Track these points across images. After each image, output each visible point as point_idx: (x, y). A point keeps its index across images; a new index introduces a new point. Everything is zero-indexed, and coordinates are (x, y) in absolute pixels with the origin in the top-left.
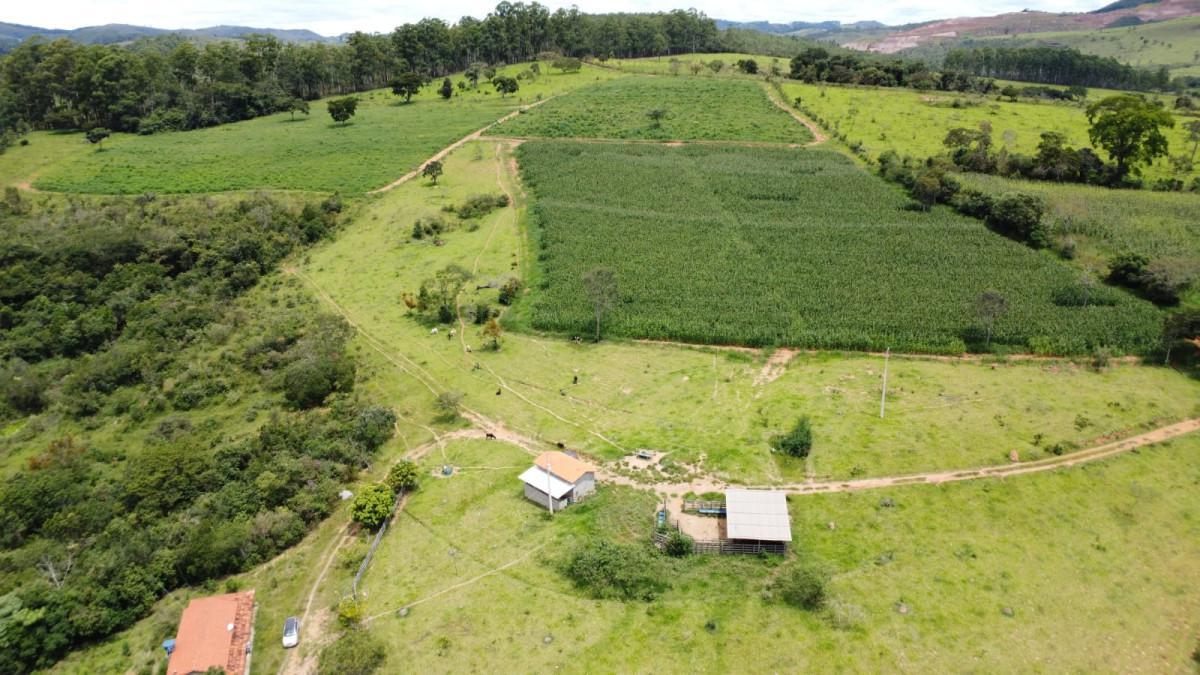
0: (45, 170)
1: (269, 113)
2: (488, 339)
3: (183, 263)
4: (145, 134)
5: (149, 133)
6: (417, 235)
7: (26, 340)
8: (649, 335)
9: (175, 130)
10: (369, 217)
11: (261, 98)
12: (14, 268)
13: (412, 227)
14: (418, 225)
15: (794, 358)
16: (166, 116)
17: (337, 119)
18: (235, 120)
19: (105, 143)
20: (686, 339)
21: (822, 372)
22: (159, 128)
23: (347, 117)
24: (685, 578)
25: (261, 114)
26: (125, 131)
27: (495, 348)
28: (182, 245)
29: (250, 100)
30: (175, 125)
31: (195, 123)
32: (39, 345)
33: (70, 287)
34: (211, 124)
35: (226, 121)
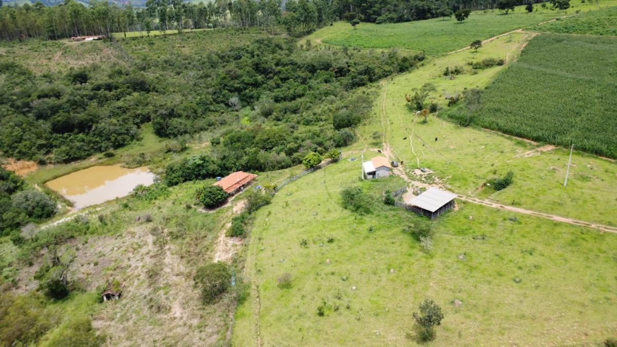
0: (330, 35)
1: (437, 17)
2: (422, 119)
3: (343, 74)
4: (378, 23)
5: (380, 23)
6: (446, 74)
7: (279, 93)
8: (488, 127)
9: (391, 22)
10: (432, 63)
11: (435, 9)
12: (286, 67)
13: (444, 69)
14: (447, 68)
15: (553, 150)
16: (389, 16)
17: (458, 20)
18: (419, 19)
19: (357, 26)
20: (505, 132)
21: (559, 159)
22: (384, 21)
23: (463, 19)
24: (383, 213)
25: (433, 17)
26: (371, 22)
27: (425, 122)
28: (346, 65)
29: (429, 10)
30: (391, 20)
31: (401, 20)
32: (283, 96)
33: (302, 77)
34: (408, 20)
35: (414, 20)
